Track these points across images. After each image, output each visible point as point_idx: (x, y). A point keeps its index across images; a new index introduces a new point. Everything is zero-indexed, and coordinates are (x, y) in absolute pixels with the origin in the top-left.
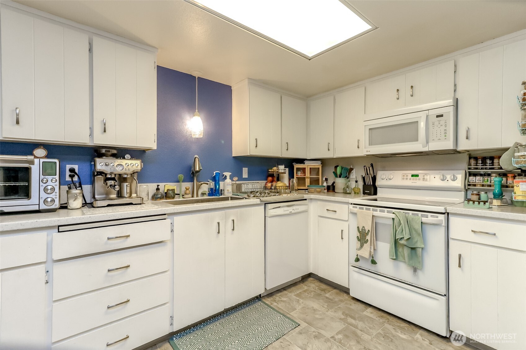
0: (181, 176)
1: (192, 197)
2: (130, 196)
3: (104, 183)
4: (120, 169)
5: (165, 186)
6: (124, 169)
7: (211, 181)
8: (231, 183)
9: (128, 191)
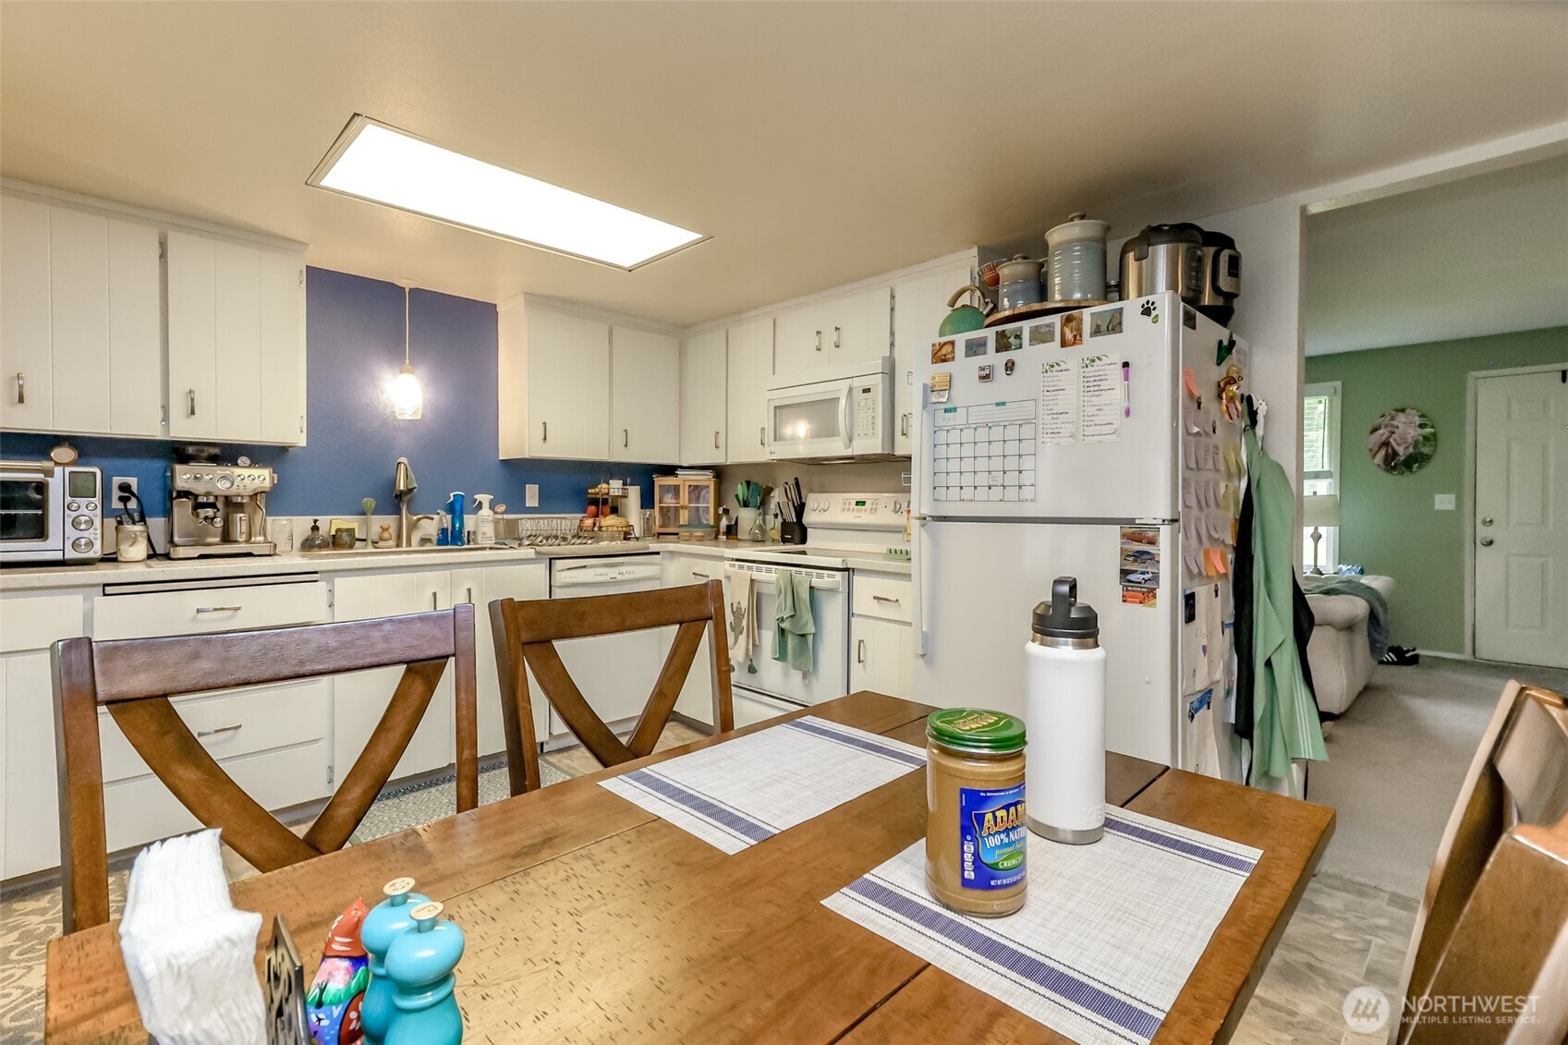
0: (369, 502)
1: (398, 546)
2: (248, 541)
3: (192, 514)
4: (225, 486)
5: (331, 524)
6: (235, 486)
7: (443, 513)
8: (491, 518)
9: (244, 529)
